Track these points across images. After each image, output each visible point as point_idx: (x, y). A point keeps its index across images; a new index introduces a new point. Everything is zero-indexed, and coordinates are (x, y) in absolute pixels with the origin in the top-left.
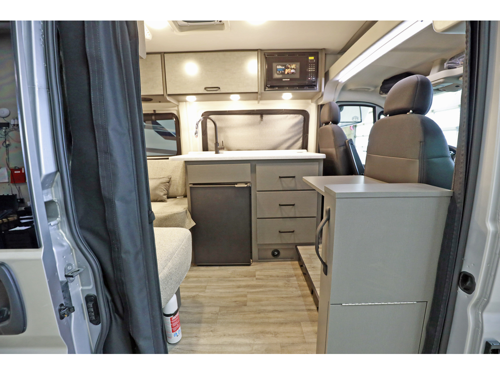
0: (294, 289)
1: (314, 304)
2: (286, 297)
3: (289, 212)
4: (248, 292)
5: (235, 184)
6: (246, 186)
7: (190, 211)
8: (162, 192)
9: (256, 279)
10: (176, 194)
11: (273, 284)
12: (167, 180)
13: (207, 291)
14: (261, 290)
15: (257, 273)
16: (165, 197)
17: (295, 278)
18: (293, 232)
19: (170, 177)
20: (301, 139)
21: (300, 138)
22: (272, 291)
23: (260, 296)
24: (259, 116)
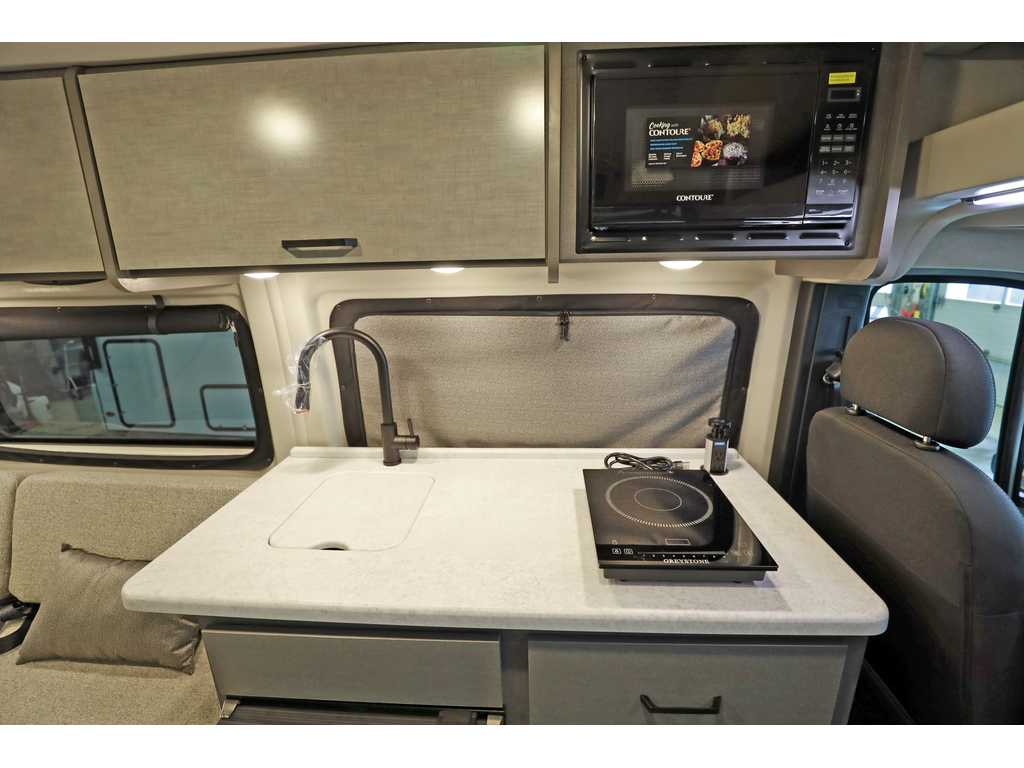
8: (170, 635)
20: (718, 404)
21: (713, 402)
24: (555, 319)
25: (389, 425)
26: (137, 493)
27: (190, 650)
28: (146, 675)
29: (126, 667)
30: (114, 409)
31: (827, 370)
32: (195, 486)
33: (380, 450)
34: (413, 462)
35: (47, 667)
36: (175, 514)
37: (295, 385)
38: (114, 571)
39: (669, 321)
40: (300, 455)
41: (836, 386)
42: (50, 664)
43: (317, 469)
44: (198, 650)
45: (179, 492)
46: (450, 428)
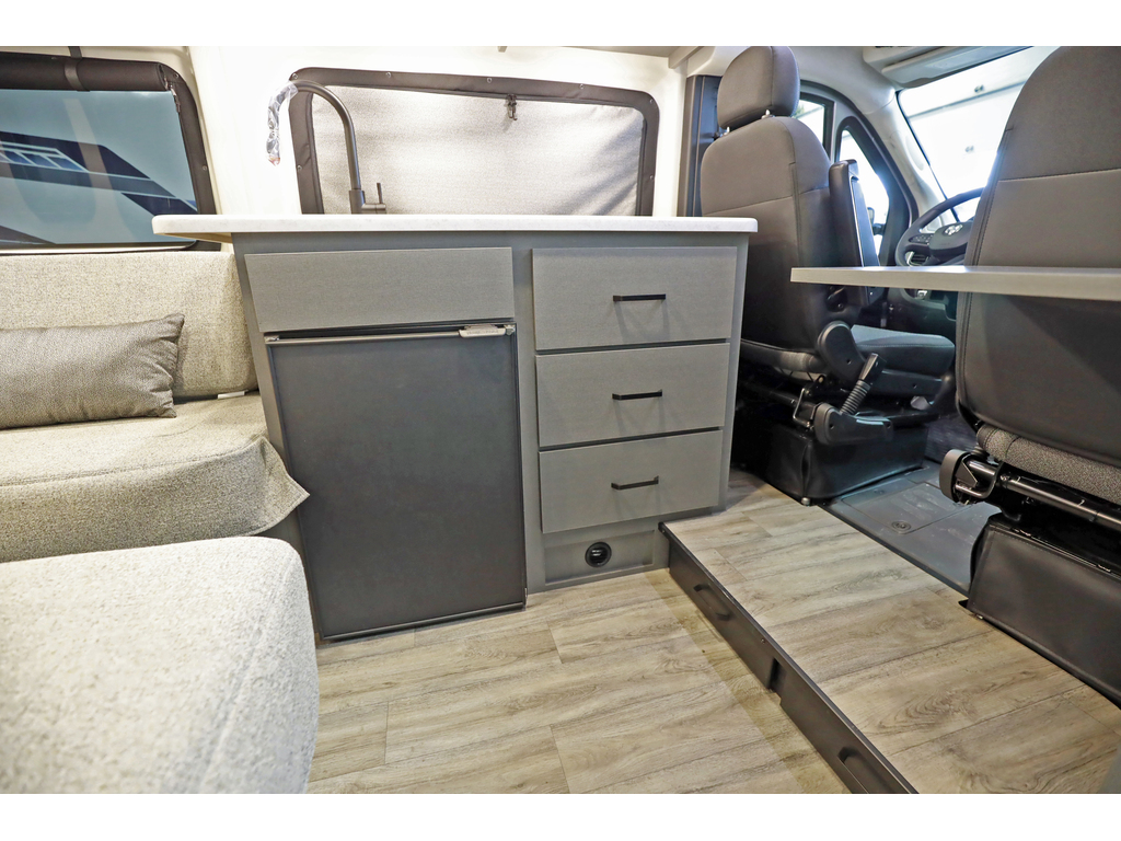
0: (704, 678)
1: (792, 727)
2: (694, 720)
3: (644, 417)
4: (553, 727)
5: (456, 329)
6: (501, 332)
7: (281, 444)
8: (146, 377)
9: (563, 660)
10: (214, 385)
11: (626, 669)
12: (168, 330)
13: (392, 755)
14: (595, 704)
15: (558, 634)
16: (165, 397)
17: (684, 633)
18: (655, 482)
19: (178, 319)
20: (634, 190)
21: (630, 188)
22: (634, 701)
23: (603, 734)
24: (503, 102)
25: (357, 192)
39: (595, 109)
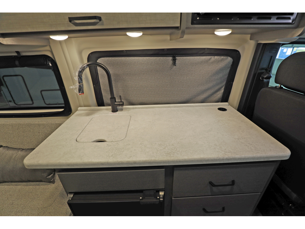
20: (223, 88)
24: (171, 58)
25: (113, 98)
26: (23, 126)
27: (52, 176)
28: (39, 185)
29: (31, 183)
30: (11, 99)
31: (262, 75)
32: (45, 123)
33: (110, 107)
34: (122, 111)
35: (3, 185)
36: (39, 133)
37: (77, 84)
38: (21, 153)
39: (211, 58)
40: (81, 110)
41: (264, 81)
42: (4, 184)
43: (88, 115)
44: (55, 175)
45: (39, 125)
46: (134, 99)
